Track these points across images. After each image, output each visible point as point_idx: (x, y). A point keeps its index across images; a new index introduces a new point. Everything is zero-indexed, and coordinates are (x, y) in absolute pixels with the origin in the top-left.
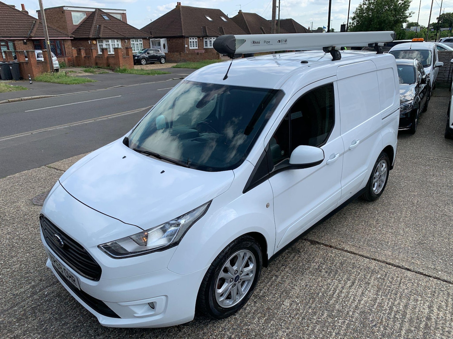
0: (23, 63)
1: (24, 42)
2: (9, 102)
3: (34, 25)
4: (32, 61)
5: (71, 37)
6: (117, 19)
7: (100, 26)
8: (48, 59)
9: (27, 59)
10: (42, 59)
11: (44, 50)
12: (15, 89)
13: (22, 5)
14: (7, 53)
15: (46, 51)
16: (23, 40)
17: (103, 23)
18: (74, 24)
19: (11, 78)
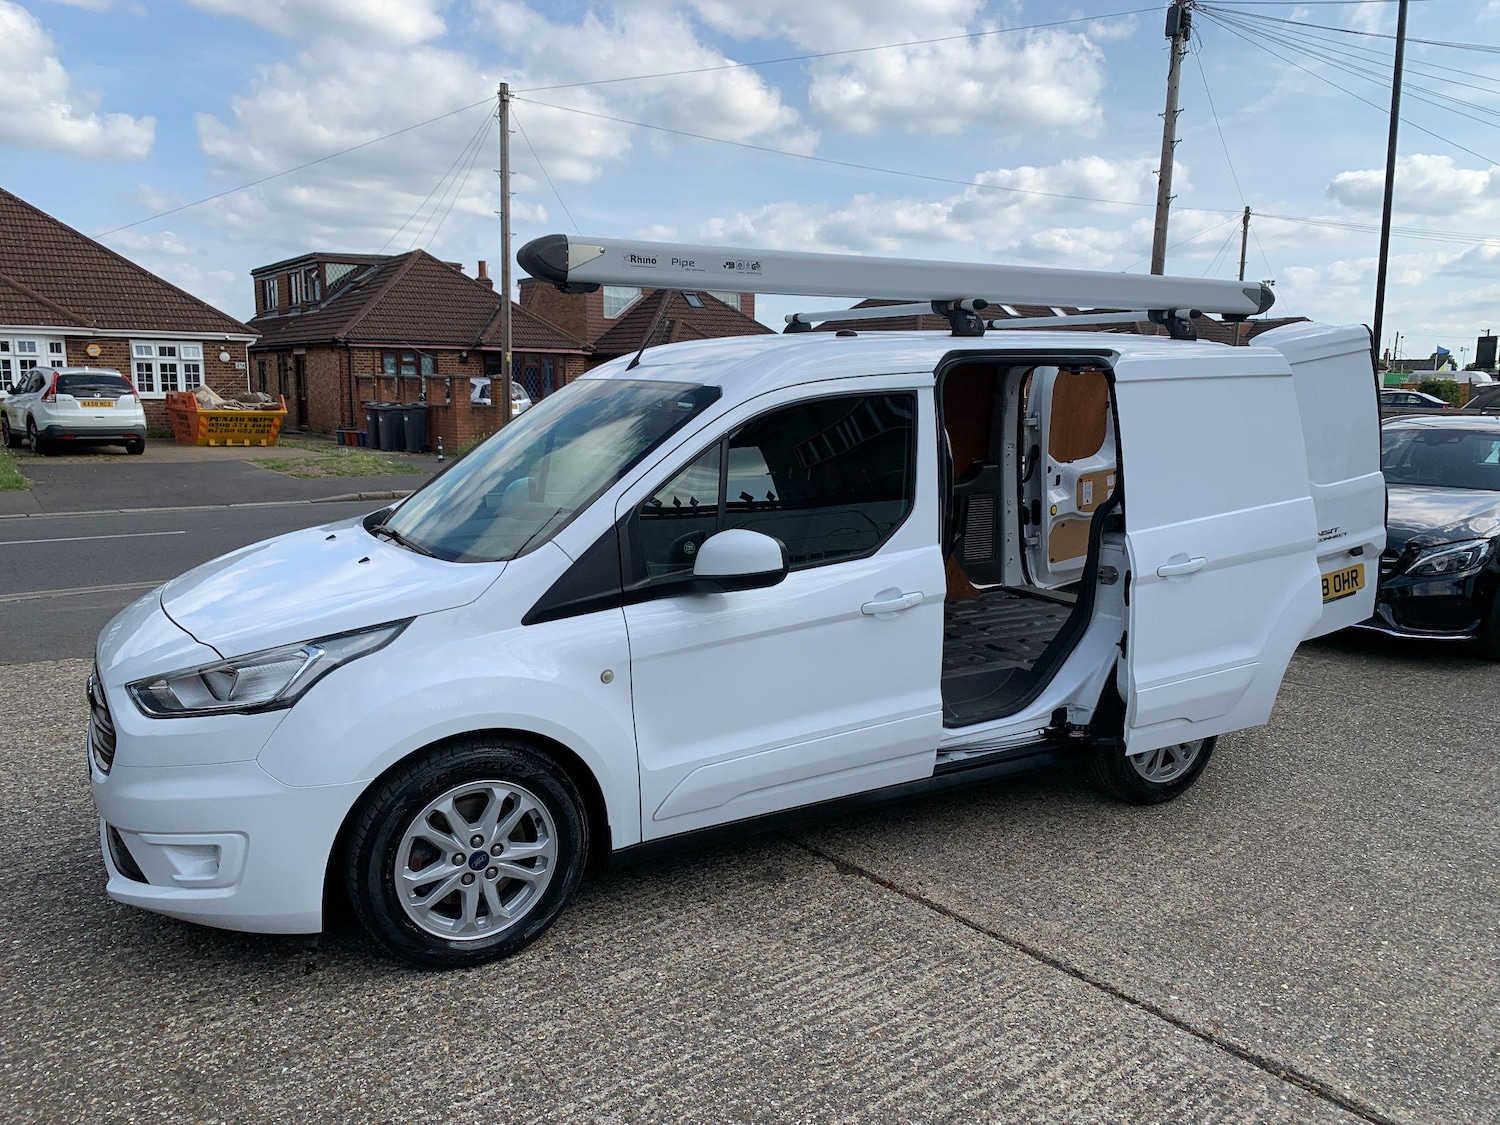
0: (438, 407)
1: (461, 356)
2: (361, 498)
3: (495, 315)
4: (460, 404)
5: (584, 349)
6: (727, 306)
7: (673, 322)
8: (501, 402)
9: (448, 401)
10: (488, 401)
11: (495, 377)
12: (392, 470)
13: (482, 265)
14: (406, 380)
15: (499, 380)
16: (460, 351)
17: (682, 316)
18: (606, 317)
19: (401, 448)
